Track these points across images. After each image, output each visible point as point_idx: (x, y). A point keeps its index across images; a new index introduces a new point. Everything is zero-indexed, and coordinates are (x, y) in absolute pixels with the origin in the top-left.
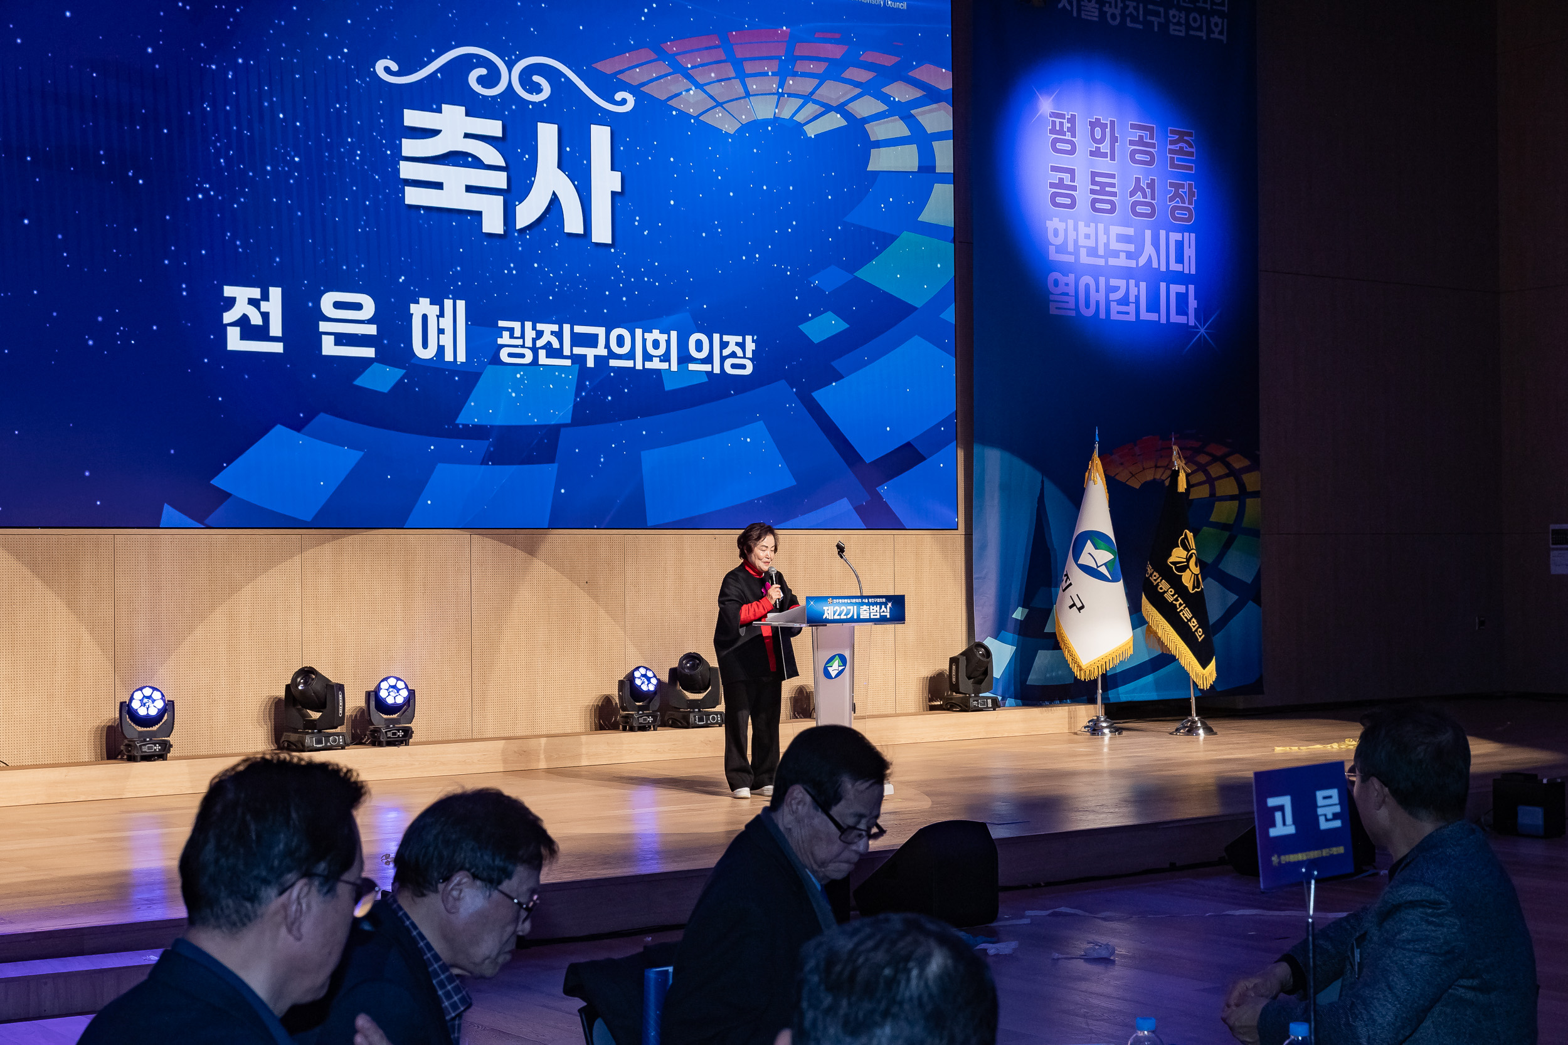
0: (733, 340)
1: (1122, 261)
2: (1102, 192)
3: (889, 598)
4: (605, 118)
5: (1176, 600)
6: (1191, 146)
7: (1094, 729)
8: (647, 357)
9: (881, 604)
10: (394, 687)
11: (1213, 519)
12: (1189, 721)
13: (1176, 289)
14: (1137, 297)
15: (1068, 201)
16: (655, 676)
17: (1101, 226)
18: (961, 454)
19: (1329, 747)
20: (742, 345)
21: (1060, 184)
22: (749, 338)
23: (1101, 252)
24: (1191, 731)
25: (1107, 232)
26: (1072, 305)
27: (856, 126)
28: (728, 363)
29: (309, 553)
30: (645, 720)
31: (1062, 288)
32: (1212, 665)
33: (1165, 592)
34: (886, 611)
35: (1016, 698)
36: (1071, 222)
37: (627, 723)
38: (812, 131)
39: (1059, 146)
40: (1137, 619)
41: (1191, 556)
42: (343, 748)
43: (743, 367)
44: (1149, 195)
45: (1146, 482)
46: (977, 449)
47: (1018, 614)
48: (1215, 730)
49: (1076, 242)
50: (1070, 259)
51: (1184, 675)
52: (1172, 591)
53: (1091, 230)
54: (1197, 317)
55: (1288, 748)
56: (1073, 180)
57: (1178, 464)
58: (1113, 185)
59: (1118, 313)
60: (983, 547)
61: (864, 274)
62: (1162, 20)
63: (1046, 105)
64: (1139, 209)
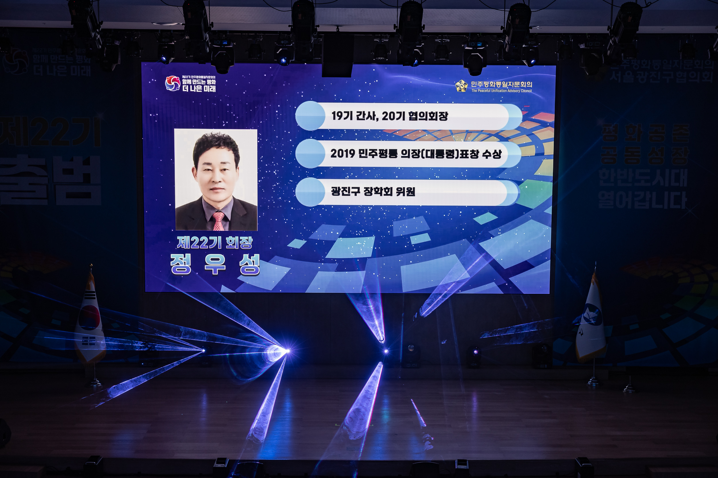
1: (642, 184)
2: (632, 155)
6: (687, 131)
14: (651, 199)
15: (612, 161)
17: (630, 170)
21: (608, 154)
23: (630, 181)
25: (634, 172)
26: (612, 204)
31: (606, 197)
36: (613, 170)
39: (608, 138)
44: (660, 155)
49: (615, 177)
50: (612, 185)
53: (624, 172)
54: (687, 205)
56: (615, 151)
59: (639, 206)
62: (672, 77)
63: (601, 122)
64: (654, 161)
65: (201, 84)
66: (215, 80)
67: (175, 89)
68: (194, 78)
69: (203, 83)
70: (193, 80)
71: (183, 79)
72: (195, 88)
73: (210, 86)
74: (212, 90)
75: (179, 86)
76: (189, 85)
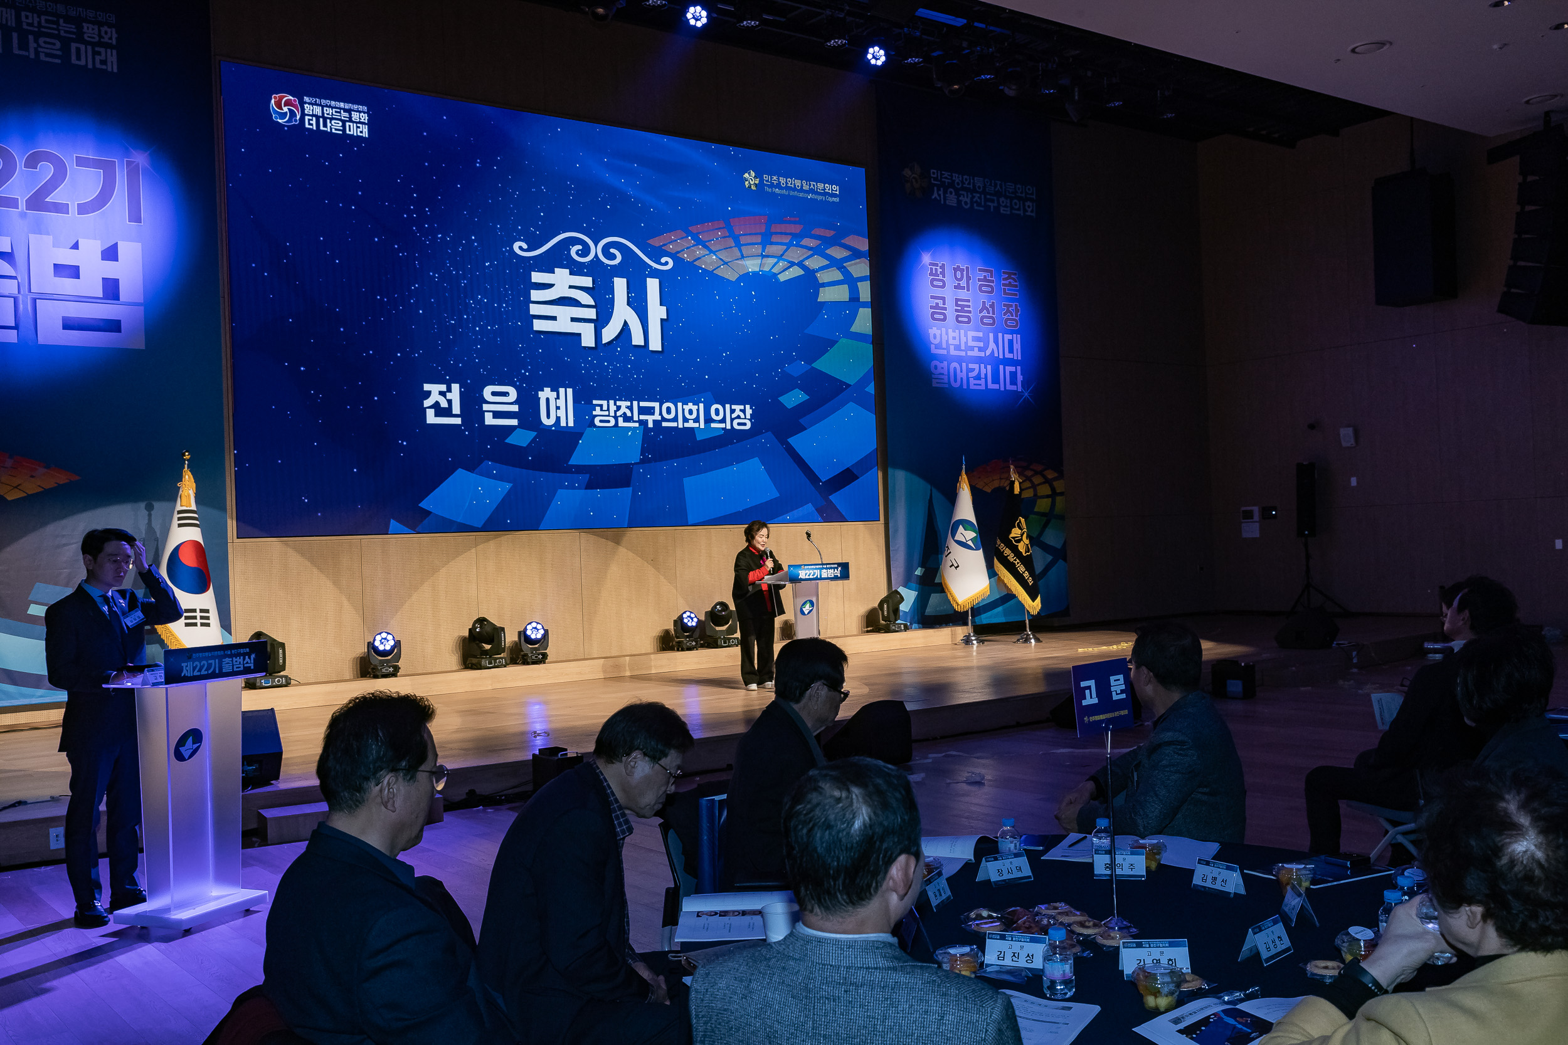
0: (738, 408)
1: (976, 353)
2: (962, 311)
3: (839, 564)
4: (655, 274)
5: (1015, 560)
6: (1016, 281)
7: (967, 641)
8: (685, 420)
9: (834, 568)
10: (535, 628)
11: (1036, 510)
12: (1025, 634)
13: (1009, 369)
14: (986, 375)
15: (942, 317)
16: (696, 617)
17: (962, 332)
18: (880, 474)
19: (1111, 647)
20: (744, 411)
21: (937, 307)
22: (748, 407)
23: (963, 347)
24: (1027, 640)
25: (966, 335)
26: (946, 381)
27: (810, 274)
28: (736, 422)
29: (481, 546)
30: (690, 644)
31: (939, 371)
32: (1039, 599)
33: (1008, 556)
34: (838, 573)
35: (918, 623)
36: (944, 330)
37: (679, 646)
38: (782, 278)
39: (935, 283)
40: (992, 573)
41: (1024, 533)
42: (505, 667)
43: (745, 424)
44: (991, 312)
45: (995, 489)
46: (890, 471)
47: (918, 572)
48: (1041, 639)
49: (947, 341)
50: (944, 352)
51: (1021, 606)
52: (1012, 555)
53: (956, 334)
54: (1023, 386)
55: (1086, 649)
56: (944, 304)
57: (1014, 476)
58: (969, 306)
59: (974, 384)
60: (896, 531)
61: (819, 365)
62: (996, 204)
63: (926, 259)
64: (985, 320)
65: (340, 117)
66: (366, 115)
67: (289, 121)
68: (327, 105)
69: (344, 117)
70: (325, 109)
71: (306, 103)
72: (329, 125)
73: (358, 125)
74: (361, 132)
75: (298, 117)
76: (318, 118)
